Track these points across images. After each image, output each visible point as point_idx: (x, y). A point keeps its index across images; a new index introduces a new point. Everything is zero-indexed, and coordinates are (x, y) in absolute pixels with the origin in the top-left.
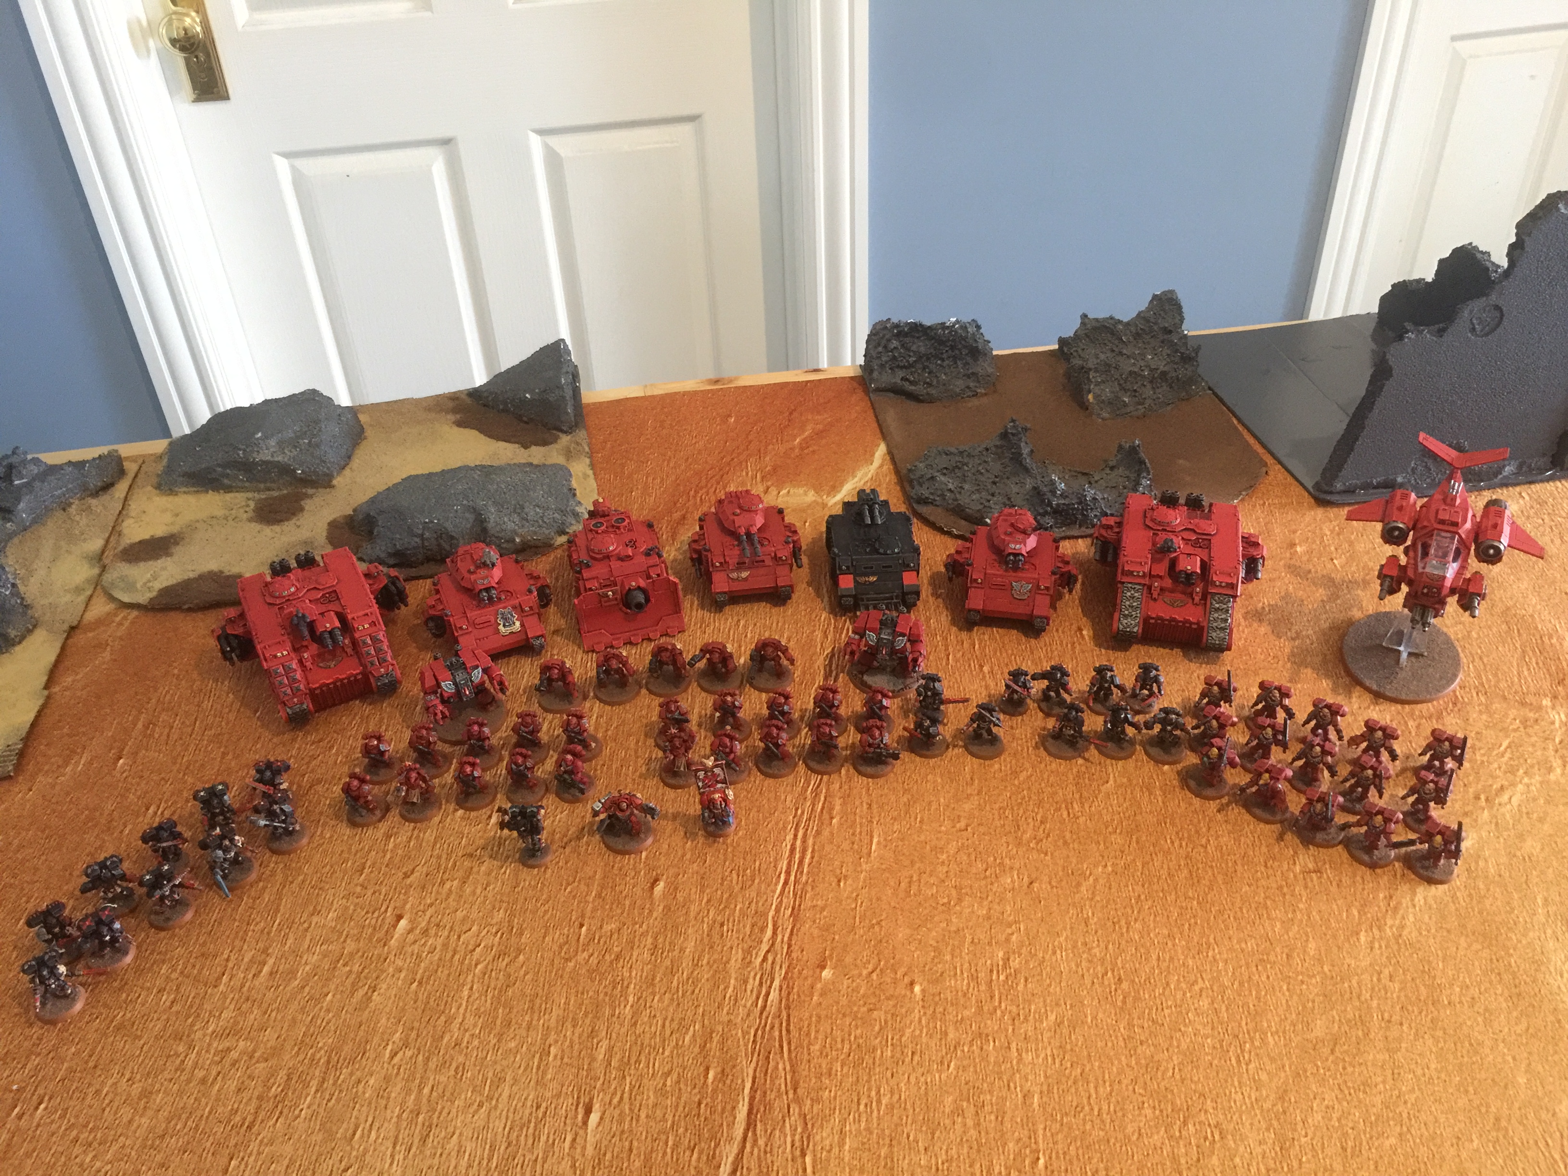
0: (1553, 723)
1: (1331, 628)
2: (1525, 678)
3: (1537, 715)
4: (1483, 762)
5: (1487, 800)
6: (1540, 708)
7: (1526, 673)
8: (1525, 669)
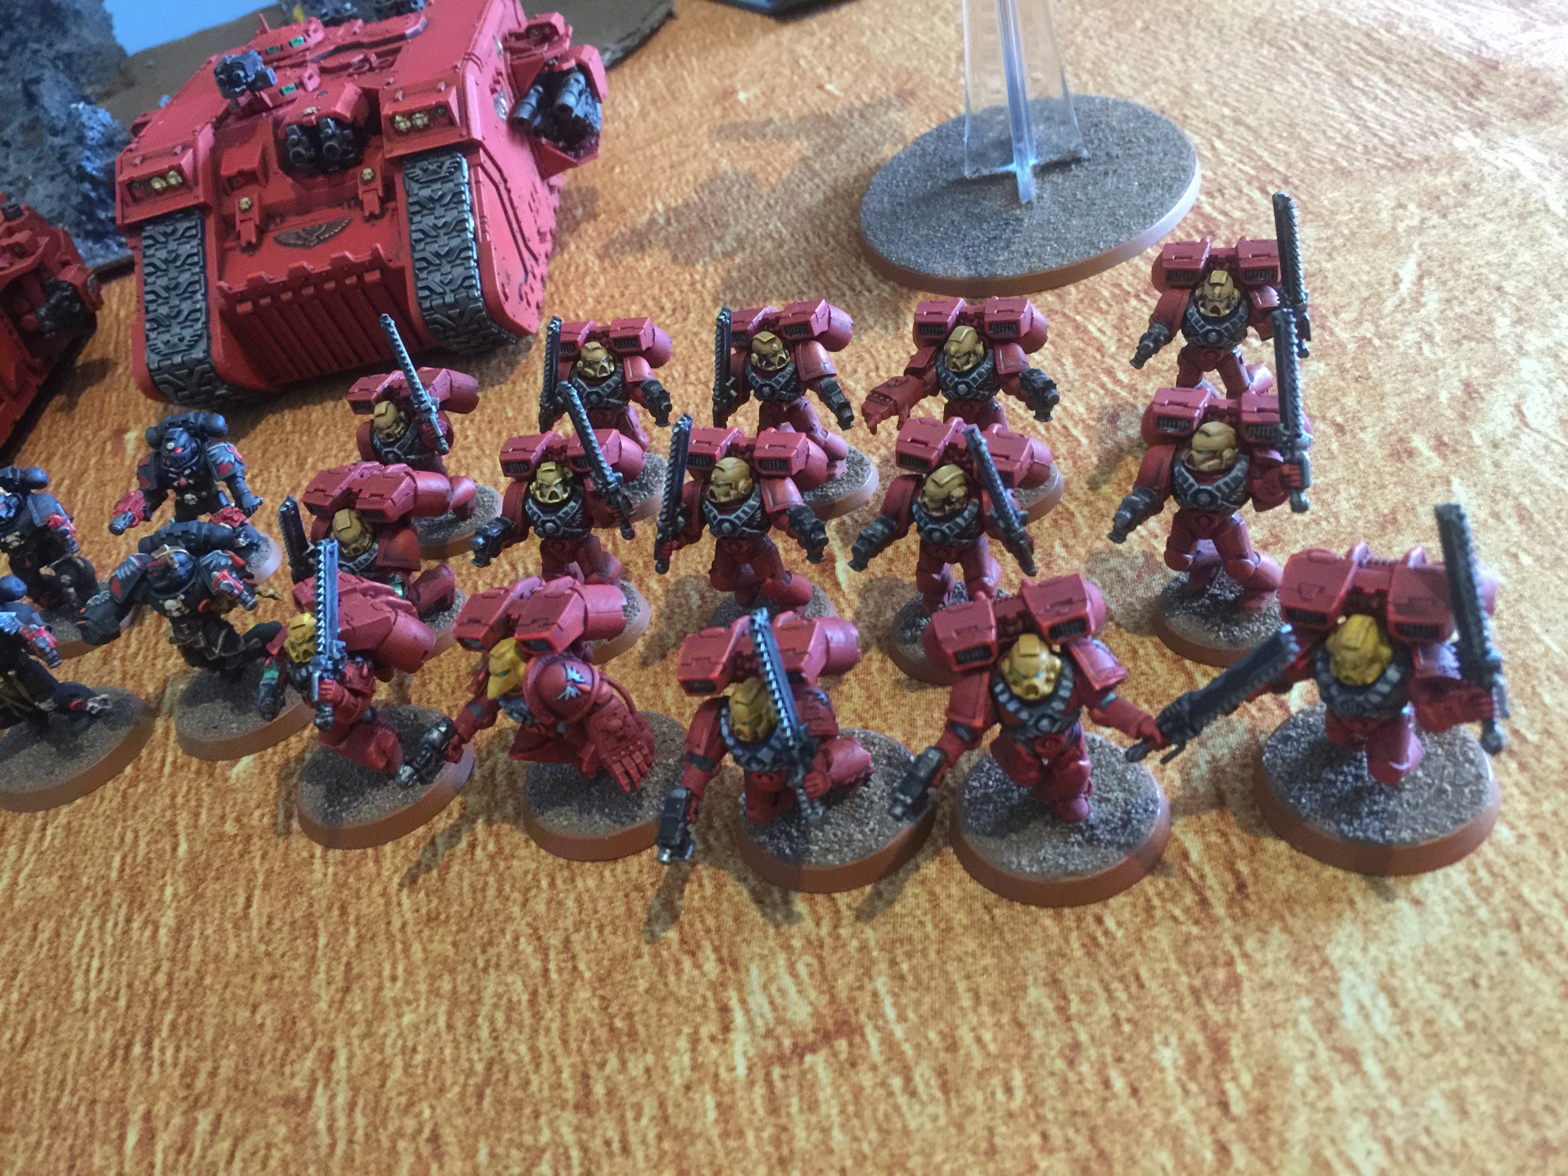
0: (1514, 176)
1: (827, 200)
2: (1376, 117)
3: (1458, 175)
4: (1364, 343)
5: (1440, 446)
6: (1455, 160)
7: (1371, 107)
8: (1363, 101)
